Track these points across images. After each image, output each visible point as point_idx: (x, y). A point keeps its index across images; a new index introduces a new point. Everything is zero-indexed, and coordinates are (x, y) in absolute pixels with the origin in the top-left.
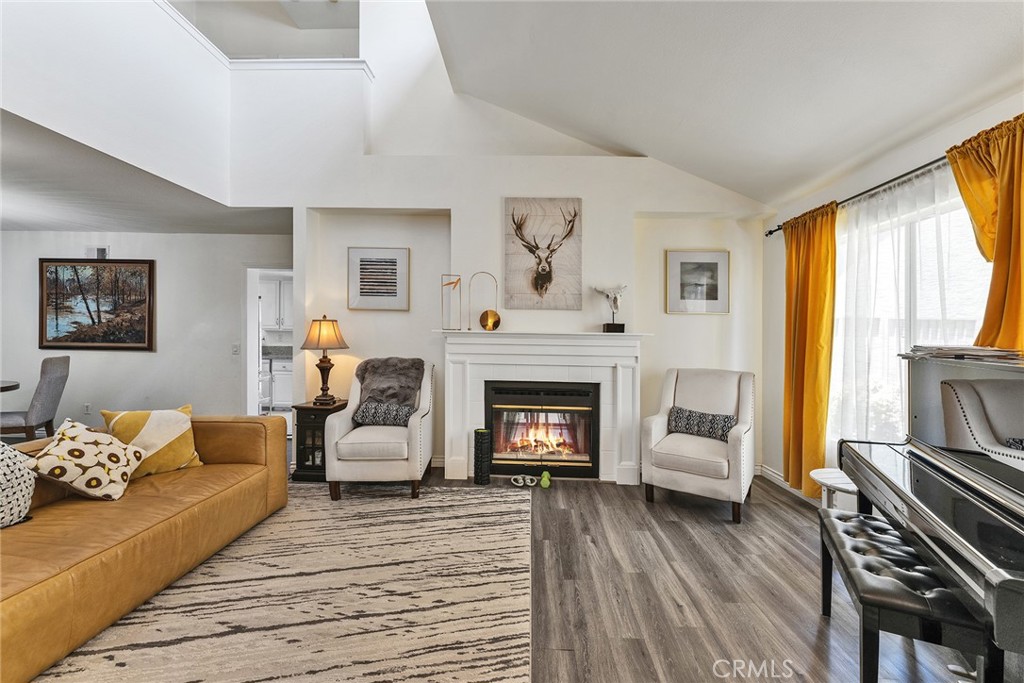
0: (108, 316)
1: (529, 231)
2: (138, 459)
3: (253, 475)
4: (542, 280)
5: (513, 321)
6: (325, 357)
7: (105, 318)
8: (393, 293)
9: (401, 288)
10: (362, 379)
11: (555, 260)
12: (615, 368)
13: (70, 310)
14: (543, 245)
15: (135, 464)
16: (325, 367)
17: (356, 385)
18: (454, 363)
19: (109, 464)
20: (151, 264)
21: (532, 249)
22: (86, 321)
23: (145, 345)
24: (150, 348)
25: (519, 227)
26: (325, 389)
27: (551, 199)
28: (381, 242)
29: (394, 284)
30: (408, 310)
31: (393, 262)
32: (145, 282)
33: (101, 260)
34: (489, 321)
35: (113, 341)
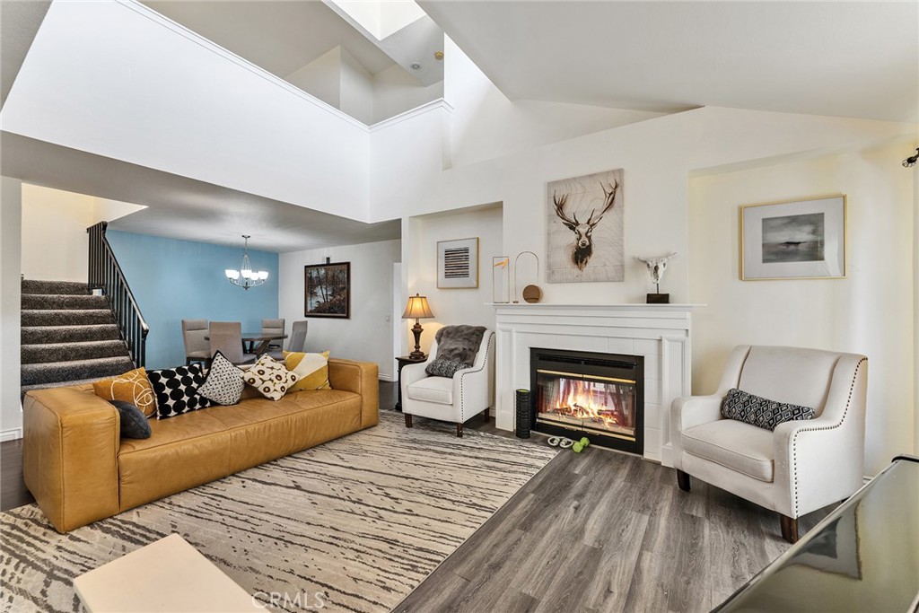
0: (331, 298)
1: (569, 211)
2: (294, 380)
3: (350, 400)
4: (581, 254)
5: (554, 294)
6: (417, 324)
7: (330, 298)
8: (466, 275)
9: (472, 270)
10: (439, 341)
11: (594, 235)
12: (660, 340)
13: (315, 294)
14: (583, 220)
15: (291, 383)
16: (417, 332)
17: (435, 346)
18: (503, 331)
19: (276, 381)
20: (348, 264)
21: (572, 226)
22: (322, 301)
23: (345, 315)
24: (347, 317)
25: (560, 207)
26: (417, 347)
27: (590, 176)
28: (458, 236)
29: (467, 267)
30: (477, 287)
31: (466, 250)
32: (346, 276)
33: (328, 264)
34: (532, 294)
35: (332, 313)
